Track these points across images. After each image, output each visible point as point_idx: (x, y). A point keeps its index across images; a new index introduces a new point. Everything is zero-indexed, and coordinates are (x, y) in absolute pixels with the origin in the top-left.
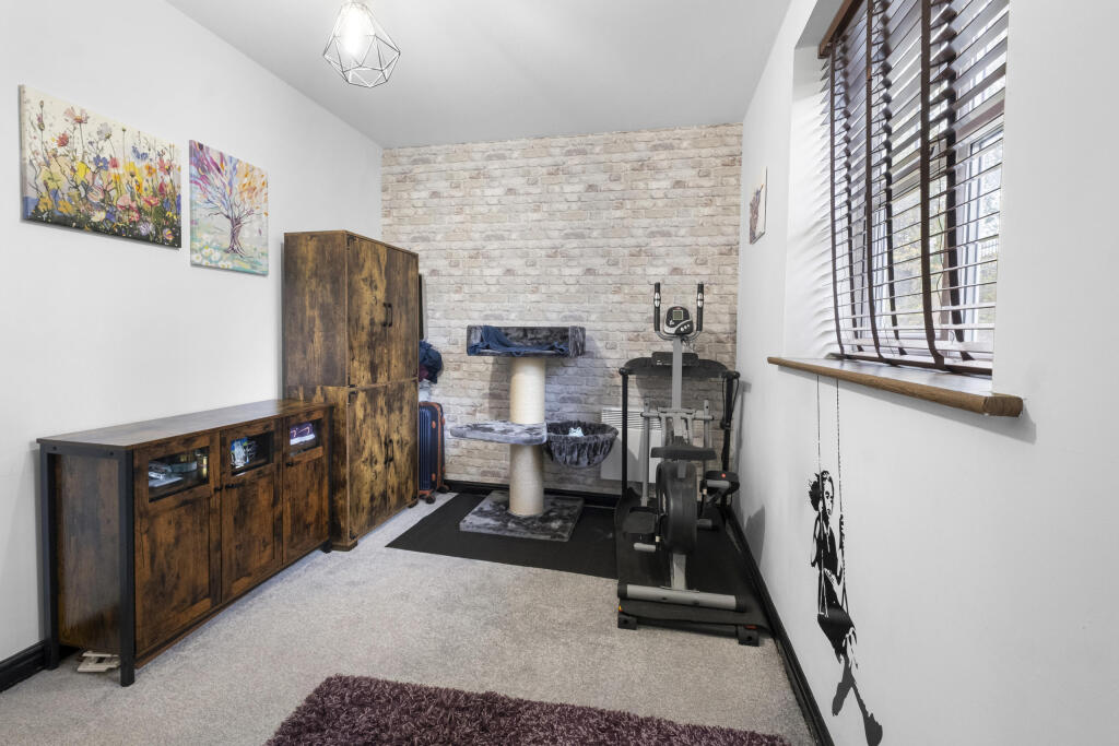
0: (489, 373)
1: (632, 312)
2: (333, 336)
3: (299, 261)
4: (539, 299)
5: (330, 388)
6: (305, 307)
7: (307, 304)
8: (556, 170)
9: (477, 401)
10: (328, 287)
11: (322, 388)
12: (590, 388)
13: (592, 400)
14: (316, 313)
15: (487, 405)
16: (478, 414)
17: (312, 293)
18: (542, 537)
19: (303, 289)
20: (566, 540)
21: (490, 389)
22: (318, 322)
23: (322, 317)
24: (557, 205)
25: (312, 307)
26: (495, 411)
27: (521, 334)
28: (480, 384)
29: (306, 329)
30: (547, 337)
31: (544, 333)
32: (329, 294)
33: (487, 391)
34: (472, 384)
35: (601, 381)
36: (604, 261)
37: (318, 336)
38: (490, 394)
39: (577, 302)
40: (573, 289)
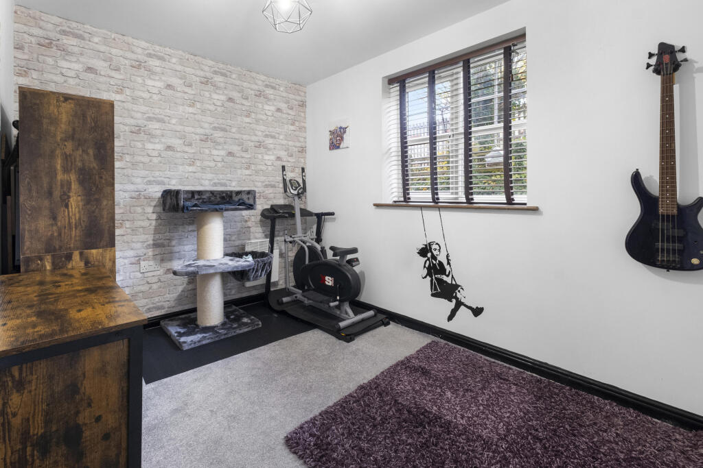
0: (152, 227)
1: (257, 181)
2: (98, 200)
3: (45, 121)
4: (195, 171)
5: (94, 251)
6: (55, 170)
7: (59, 167)
8: (206, 82)
9: (140, 252)
10: (91, 152)
11: (81, 254)
12: (232, 230)
13: (233, 238)
14: (73, 177)
15: (151, 254)
16: (142, 263)
17: (66, 157)
18: (246, 330)
19: (53, 152)
20: (260, 326)
21: (154, 240)
22: (75, 186)
23: (81, 182)
24: (208, 106)
25: (66, 170)
26: (158, 257)
27: (190, 196)
28: (143, 237)
29: (57, 193)
30: (209, 198)
31: (208, 195)
32: (92, 159)
33: (151, 242)
34: (135, 238)
35: (239, 225)
36: (239, 148)
37: (75, 201)
38: (154, 244)
39: (223, 174)
40: (219, 165)
